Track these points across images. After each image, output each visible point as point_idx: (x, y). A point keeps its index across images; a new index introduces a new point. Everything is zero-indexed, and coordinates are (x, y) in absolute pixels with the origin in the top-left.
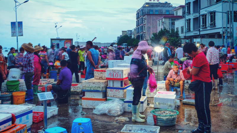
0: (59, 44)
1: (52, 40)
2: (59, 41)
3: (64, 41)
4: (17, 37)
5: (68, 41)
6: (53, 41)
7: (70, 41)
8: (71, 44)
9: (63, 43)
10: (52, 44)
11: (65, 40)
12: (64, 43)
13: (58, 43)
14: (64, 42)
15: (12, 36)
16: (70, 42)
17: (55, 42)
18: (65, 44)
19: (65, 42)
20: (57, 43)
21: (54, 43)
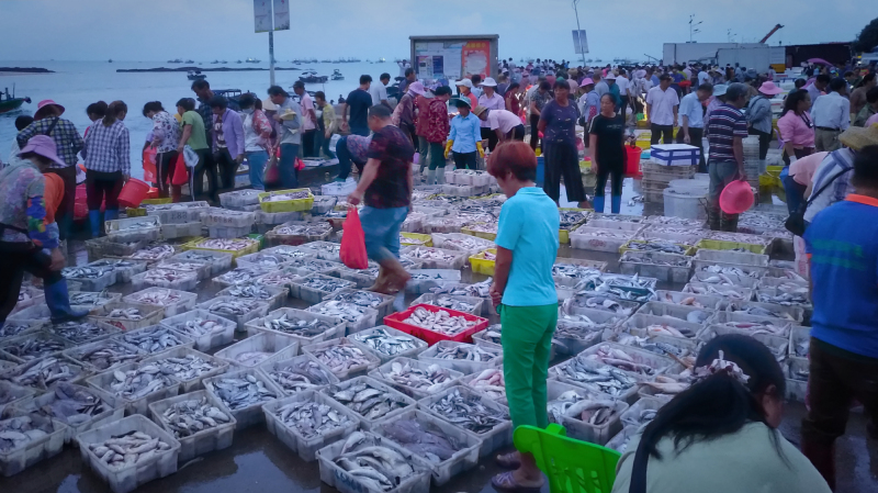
0: (442, 57)
1: (415, 41)
2: (442, 44)
3: (460, 44)
4: (271, 34)
5: (478, 45)
6: (420, 46)
7: (484, 45)
8: (488, 57)
9: (459, 56)
10: (417, 58)
11: (464, 44)
12: (463, 52)
13: (440, 54)
14: (460, 50)
15: (256, 32)
16: (487, 51)
17: (429, 51)
18: (466, 58)
19: (464, 48)
20: (436, 54)
21: (422, 54)
